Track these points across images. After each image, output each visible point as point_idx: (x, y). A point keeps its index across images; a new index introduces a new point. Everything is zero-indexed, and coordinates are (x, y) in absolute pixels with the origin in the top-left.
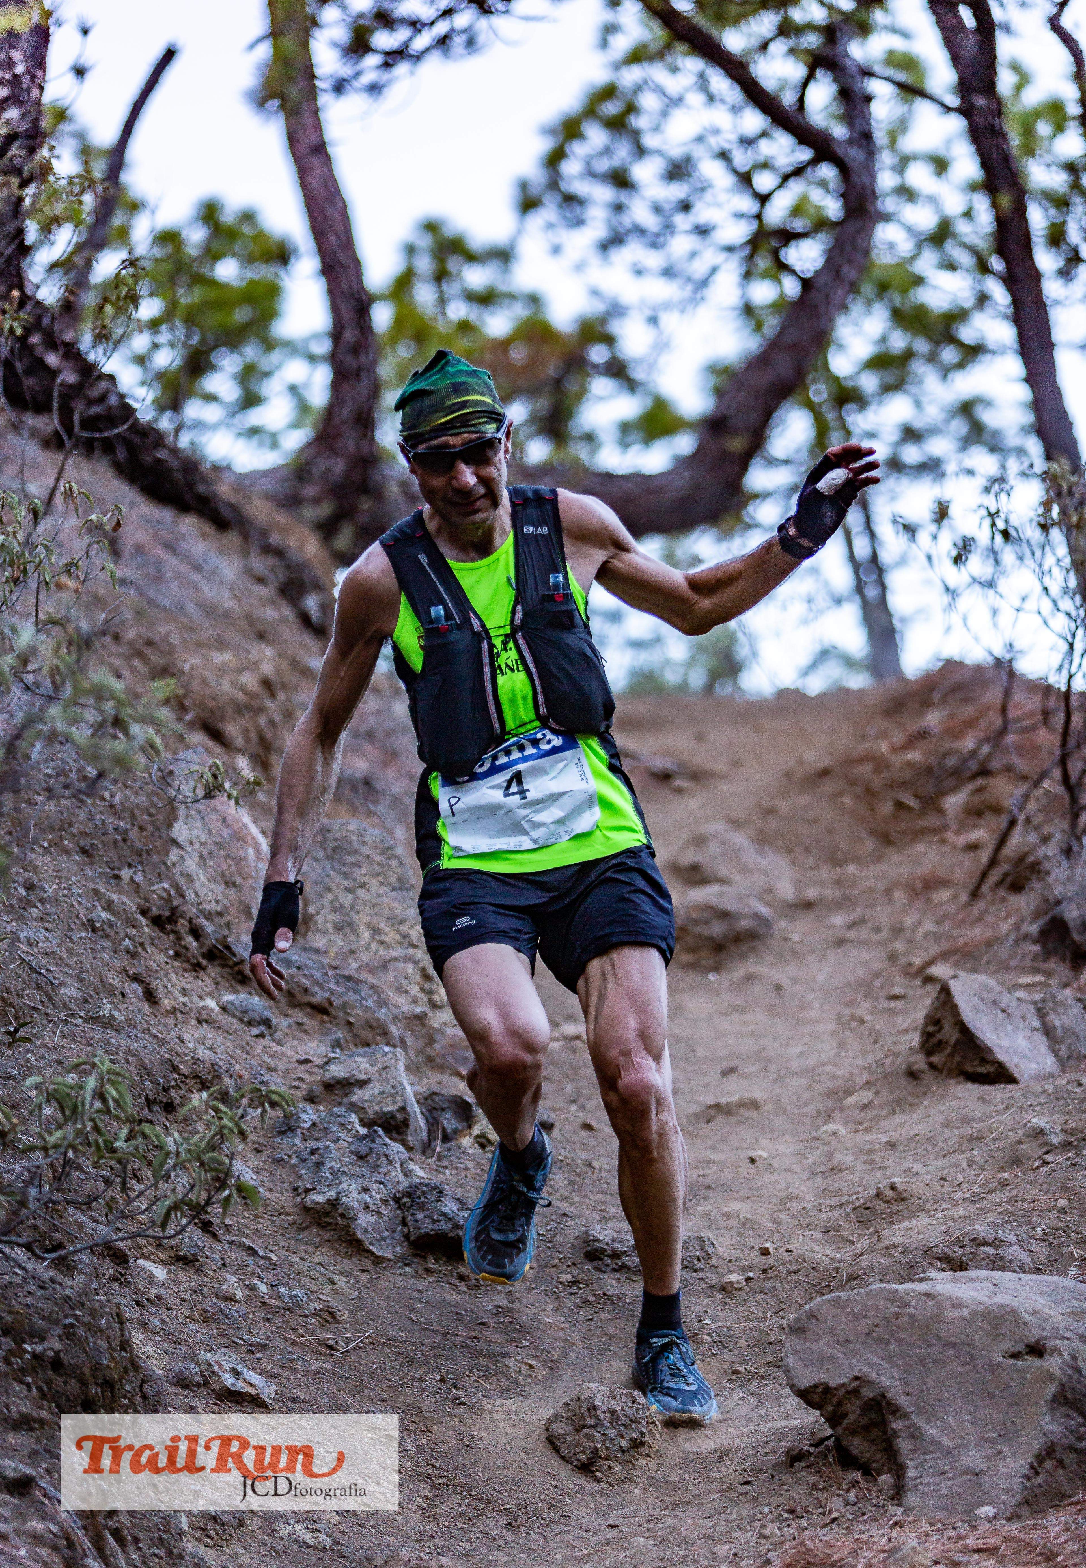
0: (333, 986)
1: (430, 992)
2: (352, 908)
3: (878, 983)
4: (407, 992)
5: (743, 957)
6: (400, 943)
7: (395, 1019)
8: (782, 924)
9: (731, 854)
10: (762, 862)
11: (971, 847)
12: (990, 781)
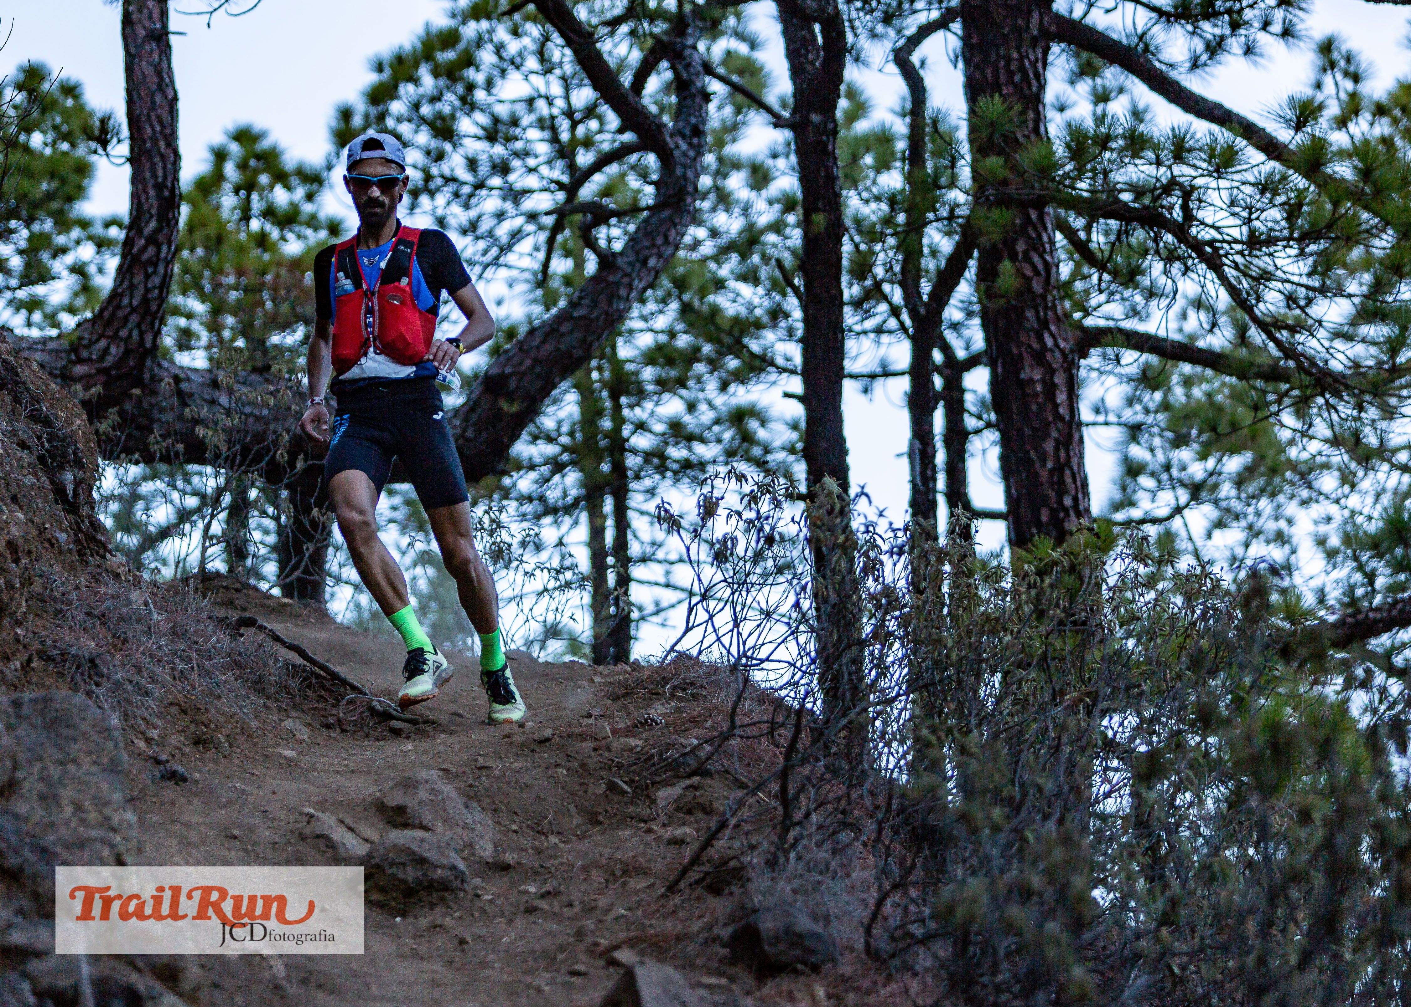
0: (27, 853)
2: (60, 781)
3: (561, 957)
5: (432, 906)
6: (101, 825)
8: (478, 881)
9: (438, 804)
10: (468, 817)
11: (678, 842)
12: (707, 781)
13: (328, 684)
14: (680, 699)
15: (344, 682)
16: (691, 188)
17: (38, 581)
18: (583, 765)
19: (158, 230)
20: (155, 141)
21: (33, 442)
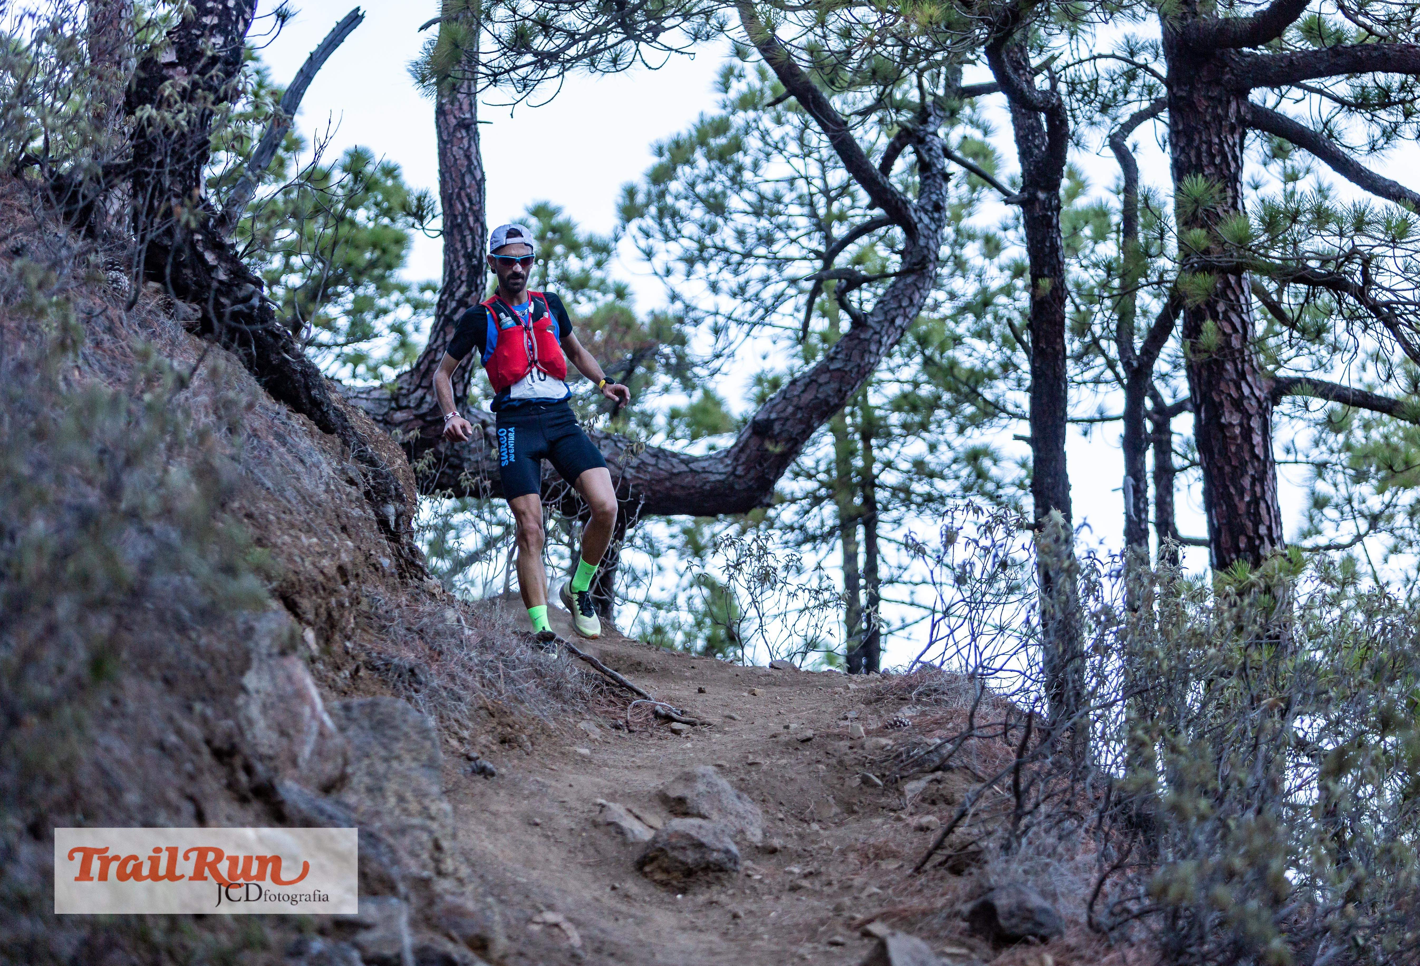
1: (437, 861)
2: (385, 777)
3: (822, 929)
4: (417, 856)
5: (709, 885)
6: (420, 813)
7: (404, 878)
8: (748, 863)
9: (714, 795)
10: (740, 807)
11: (923, 829)
12: (948, 775)
13: (617, 691)
14: (925, 704)
15: (631, 689)
16: (932, 257)
17: (364, 601)
18: (841, 762)
19: (467, 294)
20: (465, 217)
21: (360, 480)
